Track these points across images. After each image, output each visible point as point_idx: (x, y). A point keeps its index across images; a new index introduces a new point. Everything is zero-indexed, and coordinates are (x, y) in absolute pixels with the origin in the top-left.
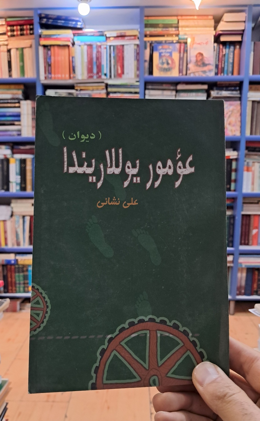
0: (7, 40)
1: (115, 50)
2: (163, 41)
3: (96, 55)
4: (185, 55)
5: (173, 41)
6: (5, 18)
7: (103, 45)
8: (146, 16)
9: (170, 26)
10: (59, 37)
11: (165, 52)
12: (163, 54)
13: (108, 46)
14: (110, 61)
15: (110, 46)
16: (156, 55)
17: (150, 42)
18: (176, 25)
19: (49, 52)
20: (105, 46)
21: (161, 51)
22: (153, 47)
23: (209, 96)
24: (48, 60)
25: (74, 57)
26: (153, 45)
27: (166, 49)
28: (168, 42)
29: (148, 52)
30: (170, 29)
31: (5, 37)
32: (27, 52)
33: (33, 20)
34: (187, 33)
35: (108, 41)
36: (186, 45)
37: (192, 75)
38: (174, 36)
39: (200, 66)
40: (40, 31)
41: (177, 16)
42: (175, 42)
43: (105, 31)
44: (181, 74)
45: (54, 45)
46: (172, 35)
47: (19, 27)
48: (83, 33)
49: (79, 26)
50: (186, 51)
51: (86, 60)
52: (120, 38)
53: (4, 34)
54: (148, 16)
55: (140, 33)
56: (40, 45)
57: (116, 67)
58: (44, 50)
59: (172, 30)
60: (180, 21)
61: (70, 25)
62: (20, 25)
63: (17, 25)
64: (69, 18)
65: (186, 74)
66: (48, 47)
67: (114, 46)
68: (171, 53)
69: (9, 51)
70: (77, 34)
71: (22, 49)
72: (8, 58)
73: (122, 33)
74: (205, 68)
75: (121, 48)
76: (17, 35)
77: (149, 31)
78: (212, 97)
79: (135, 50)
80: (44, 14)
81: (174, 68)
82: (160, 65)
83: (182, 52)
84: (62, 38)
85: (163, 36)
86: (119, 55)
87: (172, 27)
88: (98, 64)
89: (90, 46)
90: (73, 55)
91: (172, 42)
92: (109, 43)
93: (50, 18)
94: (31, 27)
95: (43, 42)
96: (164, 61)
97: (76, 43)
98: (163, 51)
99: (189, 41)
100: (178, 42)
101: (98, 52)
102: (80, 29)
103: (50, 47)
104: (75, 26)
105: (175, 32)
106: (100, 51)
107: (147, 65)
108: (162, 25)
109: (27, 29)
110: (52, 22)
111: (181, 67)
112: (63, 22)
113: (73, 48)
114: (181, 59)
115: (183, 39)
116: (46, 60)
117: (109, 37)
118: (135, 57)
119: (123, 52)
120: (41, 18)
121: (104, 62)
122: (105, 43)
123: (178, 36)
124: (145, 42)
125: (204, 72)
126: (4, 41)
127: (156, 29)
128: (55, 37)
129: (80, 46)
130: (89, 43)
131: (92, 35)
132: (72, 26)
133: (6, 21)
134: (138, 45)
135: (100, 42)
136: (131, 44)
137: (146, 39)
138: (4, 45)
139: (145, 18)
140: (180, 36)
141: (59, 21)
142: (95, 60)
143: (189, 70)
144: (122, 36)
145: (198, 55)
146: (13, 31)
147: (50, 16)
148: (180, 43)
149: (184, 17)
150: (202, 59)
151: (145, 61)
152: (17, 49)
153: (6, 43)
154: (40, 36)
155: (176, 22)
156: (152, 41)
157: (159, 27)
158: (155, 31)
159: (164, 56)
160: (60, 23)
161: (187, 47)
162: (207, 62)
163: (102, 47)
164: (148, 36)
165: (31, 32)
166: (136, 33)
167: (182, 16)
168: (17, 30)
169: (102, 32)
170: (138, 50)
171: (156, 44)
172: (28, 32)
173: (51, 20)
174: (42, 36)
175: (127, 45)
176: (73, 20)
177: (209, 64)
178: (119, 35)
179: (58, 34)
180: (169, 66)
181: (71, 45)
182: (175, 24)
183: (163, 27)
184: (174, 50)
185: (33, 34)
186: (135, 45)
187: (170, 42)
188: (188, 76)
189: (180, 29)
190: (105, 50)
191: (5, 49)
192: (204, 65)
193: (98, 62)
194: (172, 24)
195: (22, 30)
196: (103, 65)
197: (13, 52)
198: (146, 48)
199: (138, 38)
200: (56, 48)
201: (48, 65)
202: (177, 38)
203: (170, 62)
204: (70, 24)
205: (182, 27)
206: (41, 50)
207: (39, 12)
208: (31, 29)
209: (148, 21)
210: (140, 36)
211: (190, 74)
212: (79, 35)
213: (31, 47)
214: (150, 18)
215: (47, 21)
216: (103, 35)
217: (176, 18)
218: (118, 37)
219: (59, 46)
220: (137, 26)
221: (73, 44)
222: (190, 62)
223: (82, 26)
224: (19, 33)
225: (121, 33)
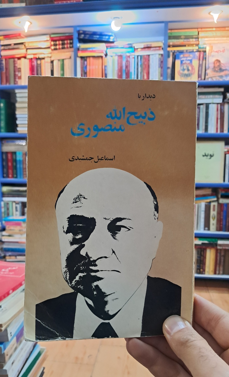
0: (51, 53)
1: (142, 60)
2: (184, 50)
3: (126, 64)
4: (204, 62)
5: (194, 50)
6: (50, 35)
7: (132, 55)
8: (169, 30)
9: (192, 37)
10: (94, 49)
11: (186, 60)
12: (184, 62)
13: (136, 56)
14: (138, 69)
15: (138, 56)
16: (178, 62)
17: (173, 51)
18: (196, 37)
19: (86, 62)
20: (133, 56)
21: (183, 59)
22: (175, 56)
23: (225, 97)
24: (84, 69)
25: (106, 66)
26: (175, 54)
27: (187, 57)
28: (188, 51)
29: (170, 60)
30: (191, 40)
31: (49, 50)
32: (67, 62)
33: (72, 35)
34: (206, 42)
35: (136, 52)
36: (205, 53)
37: (210, 80)
38: (194, 46)
39: (217, 71)
40: (78, 45)
41: (197, 28)
42: (195, 51)
43: (133, 44)
44: (200, 79)
45: (89, 57)
46: (192, 45)
47: (61, 42)
48: (115, 46)
49: (111, 40)
50: (204, 58)
51: (116, 68)
52: (147, 49)
53: (49, 48)
54: (171, 30)
55: (164, 44)
56: (78, 57)
57: (142, 73)
58: (81, 61)
59: (193, 41)
60: (200, 33)
61: (104, 40)
62: (62, 40)
63: (59, 40)
64: (103, 34)
65: (205, 79)
66: (85, 58)
67: (141, 56)
68: (191, 61)
69: (52, 62)
70: (109, 47)
71: (63, 60)
72: (51, 68)
73: (149, 44)
74: (222, 74)
75: (147, 57)
76: (59, 49)
77: (171, 42)
78: (227, 99)
79: (159, 59)
80: (82, 31)
81: (194, 73)
82: (181, 72)
83: (201, 59)
84: (97, 50)
85: (185, 46)
86: (146, 63)
87: (192, 38)
88: (127, 71)
89: (120, 57)
90: (106, 65)
91: (193, 52)
92: (137, 53)
93: (88, 34)
94: (71, 41)
95: (81, 54)
96: (185, 68)
97: (108, 54)
98: (184, 59)
99: (208, 50)
100: (198, 51)
101: (127, 61)
102: (113, 42)
103: (86, 58)
104: (108, 40)
105: (195, 43)
106: (129, 60)
107: (169, 71)
108: (184, 37)
109: (67, 44)
110: (89, 37)
111: (200, 73)
112: (98, 37)
113: (106, 59)
114: (200, 66)
115: (203, 48)
116: (83, 69)
117: (137, 49)
118: (159, 65)
119: (149, 60)
120: (79, 34)
121: (132, 70)
122: (133, 54)
123: (198, 46)
124: (169, 52)
125: (221, 77)
126: (48, 54)
127: (178, 40)
128: (91, 50)
129: (112, 56)
130: (119, 54)
131: (123, 47)
132: (106, 40)
133: (50, 37)
134: (162, 55)
135: (129, 52)
136: (155, 54)
137: (169, 49)
138: (48, 57)
139: (169, 31)
140: (200, 46)
141: (95, 36)
142: (124, 68)
143: (208, 75)
144: (149, 48)
145: (216, 62)
146: (55, 45)
147: (87, 33)
148: (200, 51)
149: (203, 30)
150: (219, 66)
151: (168, 68)
152: (59, 60)
153: (50, 55)
154: (78, 49)
155: (197, 34)
156: (174, 51)
157: (181, 39)
158: (177, 42)
159: (185, 63)
160: (96, 37)
161: (206, 55)
162: (223, 68)
163: (131, 57)
164: (171, 46)
165: (71, 46)
166: (161, 44)
167: (201, 28)
168: (59, 45)
169: (131, 44)
170: (162, 59)
171: (178, 53)
172: (69, 46)
173: (88, 36)
174: (80, 49)
175: (152, 55)
176: (106, 35)
177: (226, 70)
178: (146, 46)
179: (94, 47)
180: (189, 72)
181: (104, 56)
182: (195, 35)
183: (185, 39)
184: (194, 57)
185: (72, 47)
186: (159, 54)
187: (191, 51)
188: (206, 80)
189: (200, 39)
190: (133, 60)
191: (48, 60)
192: (221, 70)
193: (127, 70)
194: (193, 35)
195: (63, 44)
196: (131, 73)
197: (55, 63)
198: (169, 56)
199: (162, 49)
200: (91, 59)
201: (84, 73)
202: (197, 48)
203: (190, 68)
204: (104, 38)
205: (202, 37)
206: (79, 60)
207: (78, 29)
208: (71, 43)
209: (171, 34)
210: (164, 47)
211: (208, 78)
212: (111, 47)
213: (70, 58)
214: (173, 31)
215: (85, 36)
216: (131, 47)
217: (196, 30)
218: (144, 48)
219: (94, 57)
220: (162, 38)
221: (106, 55)
222: (208, 69)
223: (114, 40)
224: (61, 47)
225: (147, 45)
